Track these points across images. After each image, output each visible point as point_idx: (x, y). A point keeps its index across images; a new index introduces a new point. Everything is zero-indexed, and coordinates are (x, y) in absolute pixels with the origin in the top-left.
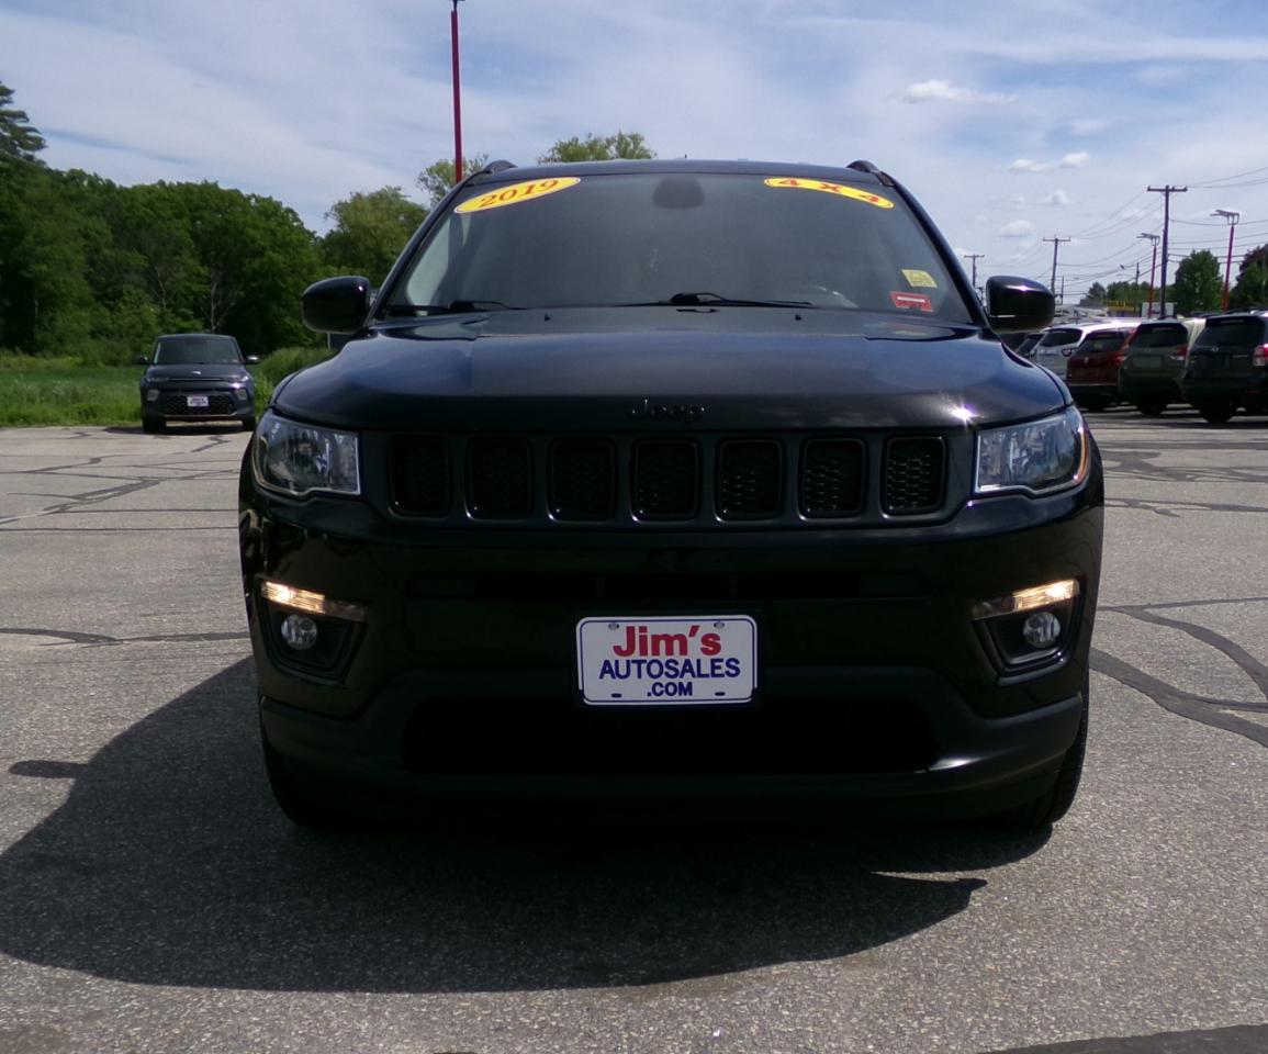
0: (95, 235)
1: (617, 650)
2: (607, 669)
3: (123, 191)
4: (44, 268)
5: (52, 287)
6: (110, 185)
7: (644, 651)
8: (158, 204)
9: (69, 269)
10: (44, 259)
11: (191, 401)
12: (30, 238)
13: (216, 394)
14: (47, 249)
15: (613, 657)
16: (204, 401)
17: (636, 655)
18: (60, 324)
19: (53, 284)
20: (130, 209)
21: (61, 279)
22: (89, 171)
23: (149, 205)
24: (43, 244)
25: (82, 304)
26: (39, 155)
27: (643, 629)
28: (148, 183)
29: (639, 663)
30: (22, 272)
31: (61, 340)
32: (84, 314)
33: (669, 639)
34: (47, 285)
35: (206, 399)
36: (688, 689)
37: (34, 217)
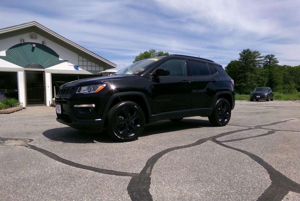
0: (286, 74)
3: (292, 67)
4: (276, 79)
5: (277, 82)
6: (290, 67)
8: (298, 69)
9: (280, 79)
10: (276, 78)
11: (257, 97)
12: (274, 75)
13: (261, 96)
14: (276, 77)
16: (259, 97)
18: (277, 87)
19: (277, 81)
20: (293, 70)
21: (278, 81)
22: (287, 65)
23: (297, 69)
24: (276, 76)
25: (281, 84)
26: (278, 64)
28: (297, 66)
30: (272, 80)
31: (277, 90)
32: (281, 86)
34: (276, 82)
35: (260, 96)
37: (275, 72)
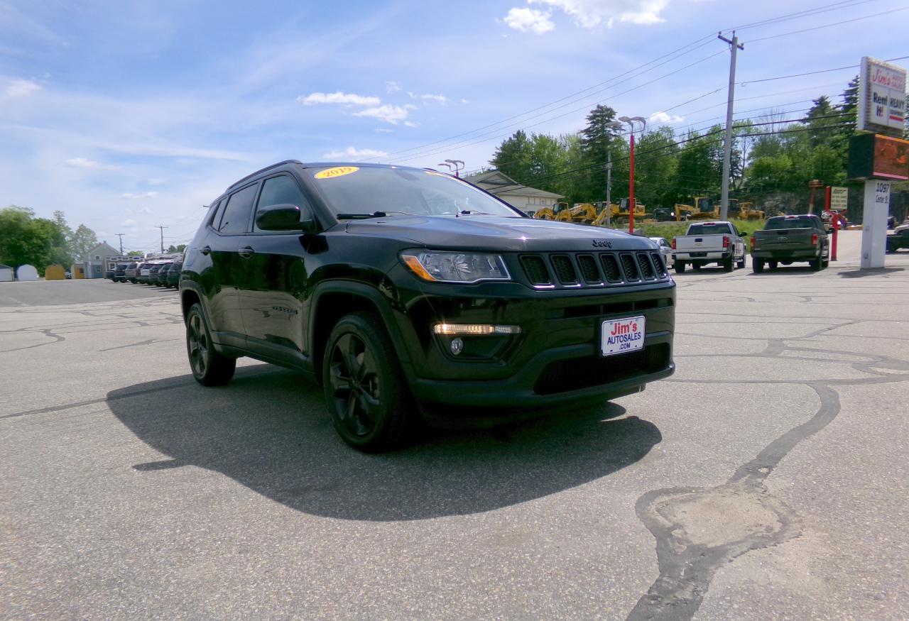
1: (613, 333)
2: (610, 341)
7: (619, 333)
15: (611, 336)
17: (617, 335)
27: (619, 324)
29: (617, 337)
33: (625, 326)
36: (628, 346)
